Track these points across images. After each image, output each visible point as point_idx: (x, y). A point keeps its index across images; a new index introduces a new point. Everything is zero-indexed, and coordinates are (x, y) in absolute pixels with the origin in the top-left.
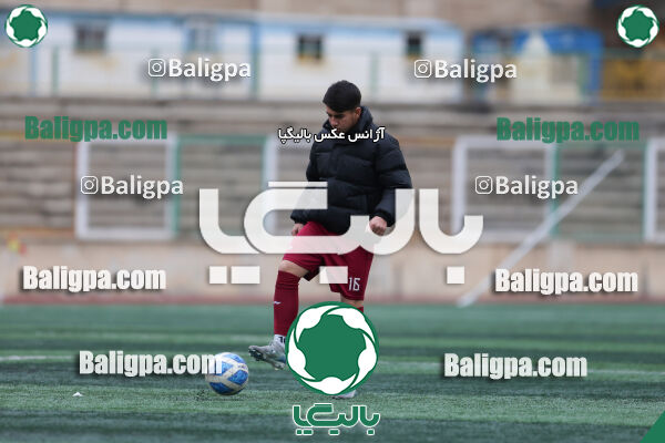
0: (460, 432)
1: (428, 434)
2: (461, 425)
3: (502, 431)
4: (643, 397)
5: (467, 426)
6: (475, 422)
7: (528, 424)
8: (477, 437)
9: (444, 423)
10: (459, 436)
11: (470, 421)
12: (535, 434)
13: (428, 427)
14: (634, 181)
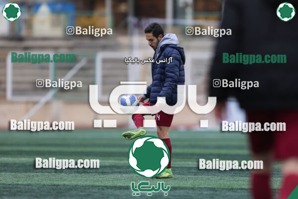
0: (19, 190)
1: (4, 191)
2: (19, 186)
3: (38, 189)
4: (102, 172)
5: (22, 187)
6: (25, 185)
7: (50, 186)
8: (27, 192)
9: (10, 186)
10: (18, 192)
11: (23, 184)
12: (54, 190)
13: (4, 188)
14: (90, 72)
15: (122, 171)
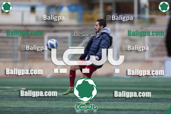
0: (52, 111)
1: (43, 111)
2: (52, 109)
3: (63, 110)
4: (99, 101)
5: (53, 109)
6: (55, 108)
7: (69, 108)
8: (56, 112)
9: (47, 109)
10: (52, 112)
11: (54, 108)
12: (72, 111)
13: (43, 110)
15: (110, 100)
